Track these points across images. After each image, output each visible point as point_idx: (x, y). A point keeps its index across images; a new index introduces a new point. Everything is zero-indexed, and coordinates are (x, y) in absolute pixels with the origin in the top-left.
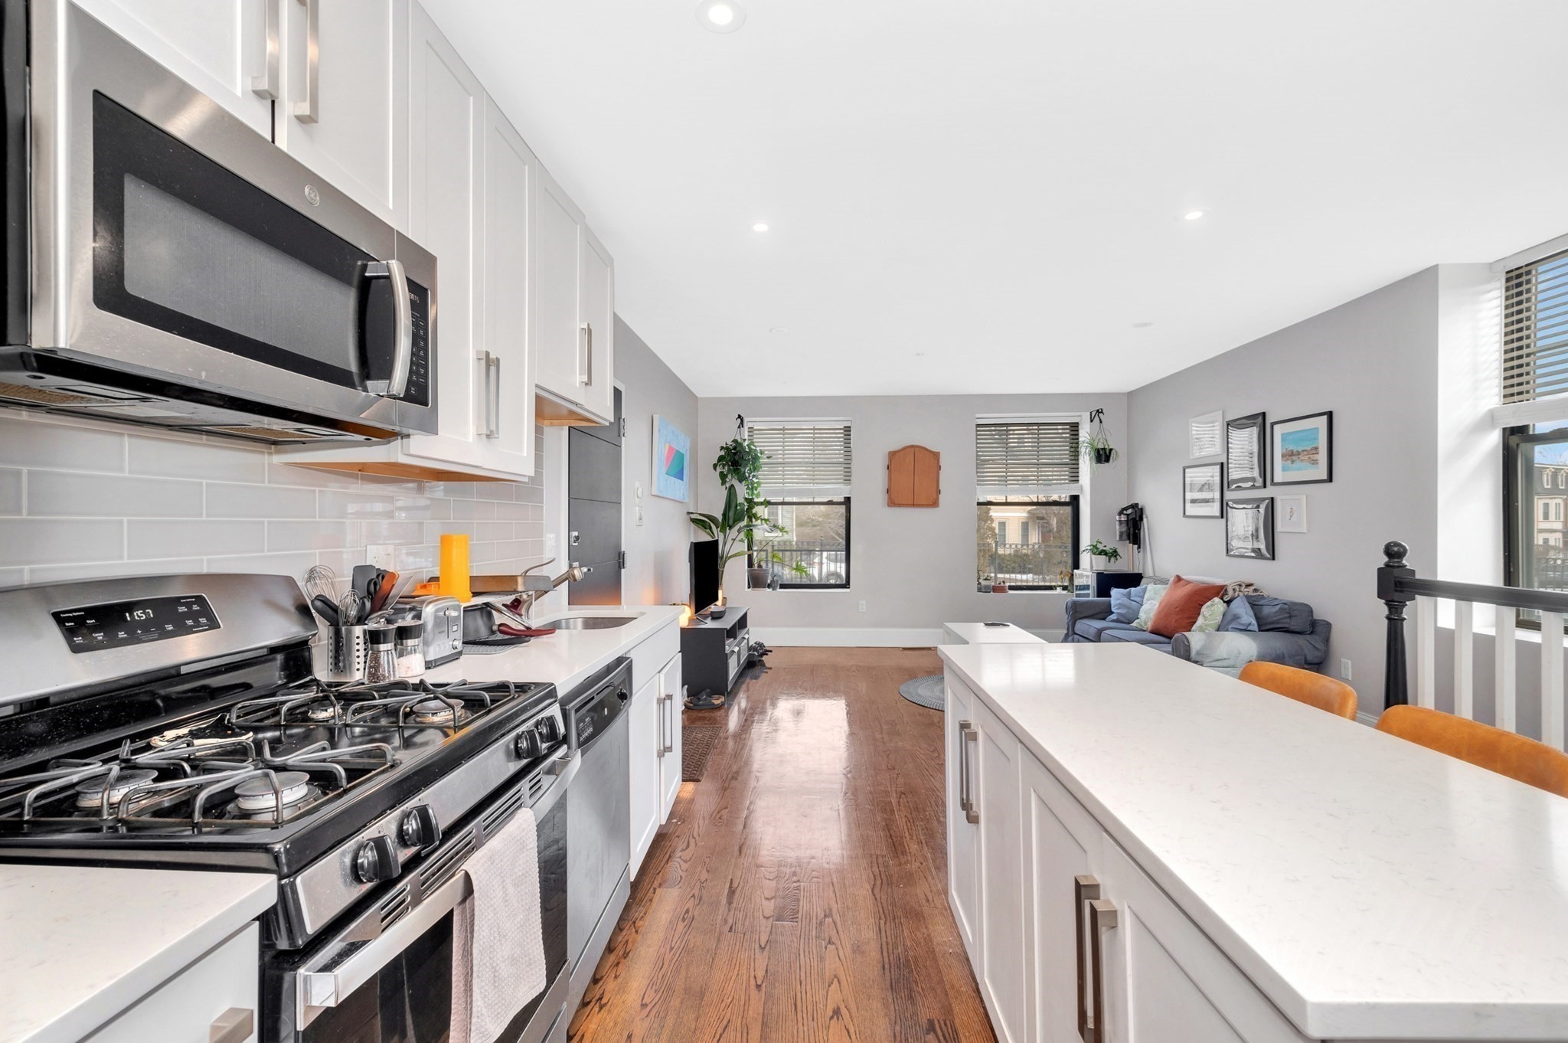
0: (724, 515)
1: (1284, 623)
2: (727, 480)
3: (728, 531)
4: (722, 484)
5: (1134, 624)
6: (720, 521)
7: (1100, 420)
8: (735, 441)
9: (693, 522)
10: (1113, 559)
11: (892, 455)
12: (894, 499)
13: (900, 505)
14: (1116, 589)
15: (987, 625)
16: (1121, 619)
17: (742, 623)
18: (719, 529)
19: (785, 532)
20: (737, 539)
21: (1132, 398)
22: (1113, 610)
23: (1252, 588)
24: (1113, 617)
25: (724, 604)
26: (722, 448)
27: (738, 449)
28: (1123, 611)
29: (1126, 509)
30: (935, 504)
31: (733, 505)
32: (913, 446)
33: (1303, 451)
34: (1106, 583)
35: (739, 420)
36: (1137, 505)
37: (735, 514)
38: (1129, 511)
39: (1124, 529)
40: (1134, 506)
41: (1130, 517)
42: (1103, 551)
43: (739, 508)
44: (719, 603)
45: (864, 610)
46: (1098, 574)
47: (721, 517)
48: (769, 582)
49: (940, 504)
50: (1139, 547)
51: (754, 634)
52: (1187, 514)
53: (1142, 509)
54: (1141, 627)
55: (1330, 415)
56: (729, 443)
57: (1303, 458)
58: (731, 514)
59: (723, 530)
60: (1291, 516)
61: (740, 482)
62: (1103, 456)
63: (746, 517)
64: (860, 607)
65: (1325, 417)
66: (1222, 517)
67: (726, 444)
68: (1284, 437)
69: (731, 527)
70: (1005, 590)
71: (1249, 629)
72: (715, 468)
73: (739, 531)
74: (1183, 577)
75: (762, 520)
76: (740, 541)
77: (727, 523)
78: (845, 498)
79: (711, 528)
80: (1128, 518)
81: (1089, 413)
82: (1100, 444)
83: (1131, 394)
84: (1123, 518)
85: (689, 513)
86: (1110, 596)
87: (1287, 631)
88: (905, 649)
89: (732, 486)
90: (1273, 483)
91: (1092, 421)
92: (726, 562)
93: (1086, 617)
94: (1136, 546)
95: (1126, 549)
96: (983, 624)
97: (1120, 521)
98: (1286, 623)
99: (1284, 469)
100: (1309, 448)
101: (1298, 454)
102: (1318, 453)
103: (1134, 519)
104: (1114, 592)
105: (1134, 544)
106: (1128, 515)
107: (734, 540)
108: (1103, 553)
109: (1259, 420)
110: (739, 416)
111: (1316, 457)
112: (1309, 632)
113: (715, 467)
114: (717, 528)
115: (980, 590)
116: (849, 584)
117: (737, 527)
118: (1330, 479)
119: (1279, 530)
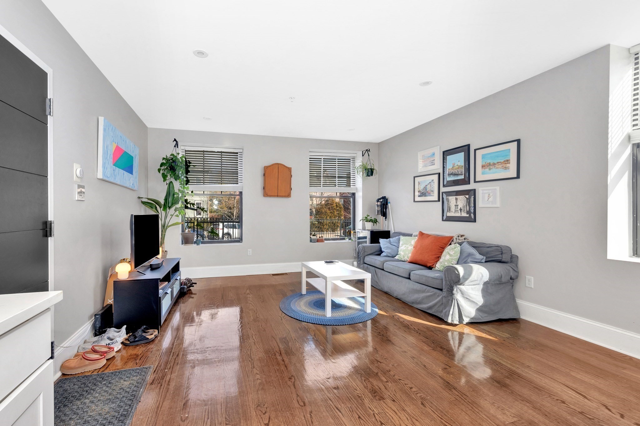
0: (166, 199)
1: (498, 257)
2: (167, 178)
3: (168, 210)
4: (164, 181)
5: (397, 258)
6: (163, 203)
7: (368, 154)
8: (172, 155)
9: (143, 204)
10: (375, 224)
11: (266, 168)
12: (266, 193)
13: (270, 196)
14: (382, 239)
15: (326, 262)
16: (389, 255)
17: (176, 268)
18: (162, 209)
19: (205, 211)
20: (174, 215)
21: (380, 145)
22: (383, 250)
23: (463, 237)
24: (383, 254)
25: (164, 256)
26: (164, 159)
27: (174, 159)
28: (389, 251)
29: (380, 199)
30: (289, 196)
31: (172, 194)
32: (278, 164)
33: (498, 163)
34: (376, 236)
35: (175, 142)
36: (385, 197)
37: (173, 200)
38: (381, 200)
39: (379, 209)
40: (384, 198)
41: (382, 203)
42: (371, 220)
43: (175, 196)
44: (159, 256)
45: (251, 255)
46: (371, 231)
47: (164, 201)
48: (195, 240)
49: (291, 196)
50: (386, 218)
51: (184, 274)
52: (415, 200)
53: (387, 199)
54: (401, 259)
55: (518, 141)
56: (169, 156)
57: (498, 166)
58: (170, 199)
59: (165, 209)
60: (488, 199)
61: (176, 180)
62: (370, 172)
63: (180, 202)
64: (249, 252)
65: (516, 143)
66: (439, 201)
67: (166, 156)
68: (484, 156)
69: (170, 208)
70: (323, 241)
71: (482, 261)
72: (159, 172)
73: (176, 210)
74: (423, 232)
75: (190, 204)
76: (176, 216)
77: (167, 205)
78: (239, 192)
79: (156, 208)
80: (381, 203)
81: (362, 152)
82: (369, 166)
83: (379, 144)
84: (379, 203)
85: (139, 198)
86: (380, 243)
87: (500, 262)
88: (273, 275)
89: (171, 182)
90: (475, 182)
91: (363, 156)
92: (167, 229)
93: (370, 254)
94: (385, 217)
95: (381, 218)
96: (324, 261)
97: (377, 205)
98: (500, 257)
99: (483, 173)
100: (502, 161)
101: (494, 164)
102: (510, 163)
103: (384, 204)
104: (381, 240)
105: (383, 216)
106: (381, 202)
107: (172, 215)
108: (371, 221)
109: (466, 149)
110: (175, 140)
111: (508, 165)
112: (510, 262)
113: (159, 170)
114: (160, 208)
115: (311, 241)
116: (242, 240)
117: (174, 208)
118: (518, 177)
119: (480, 206)
